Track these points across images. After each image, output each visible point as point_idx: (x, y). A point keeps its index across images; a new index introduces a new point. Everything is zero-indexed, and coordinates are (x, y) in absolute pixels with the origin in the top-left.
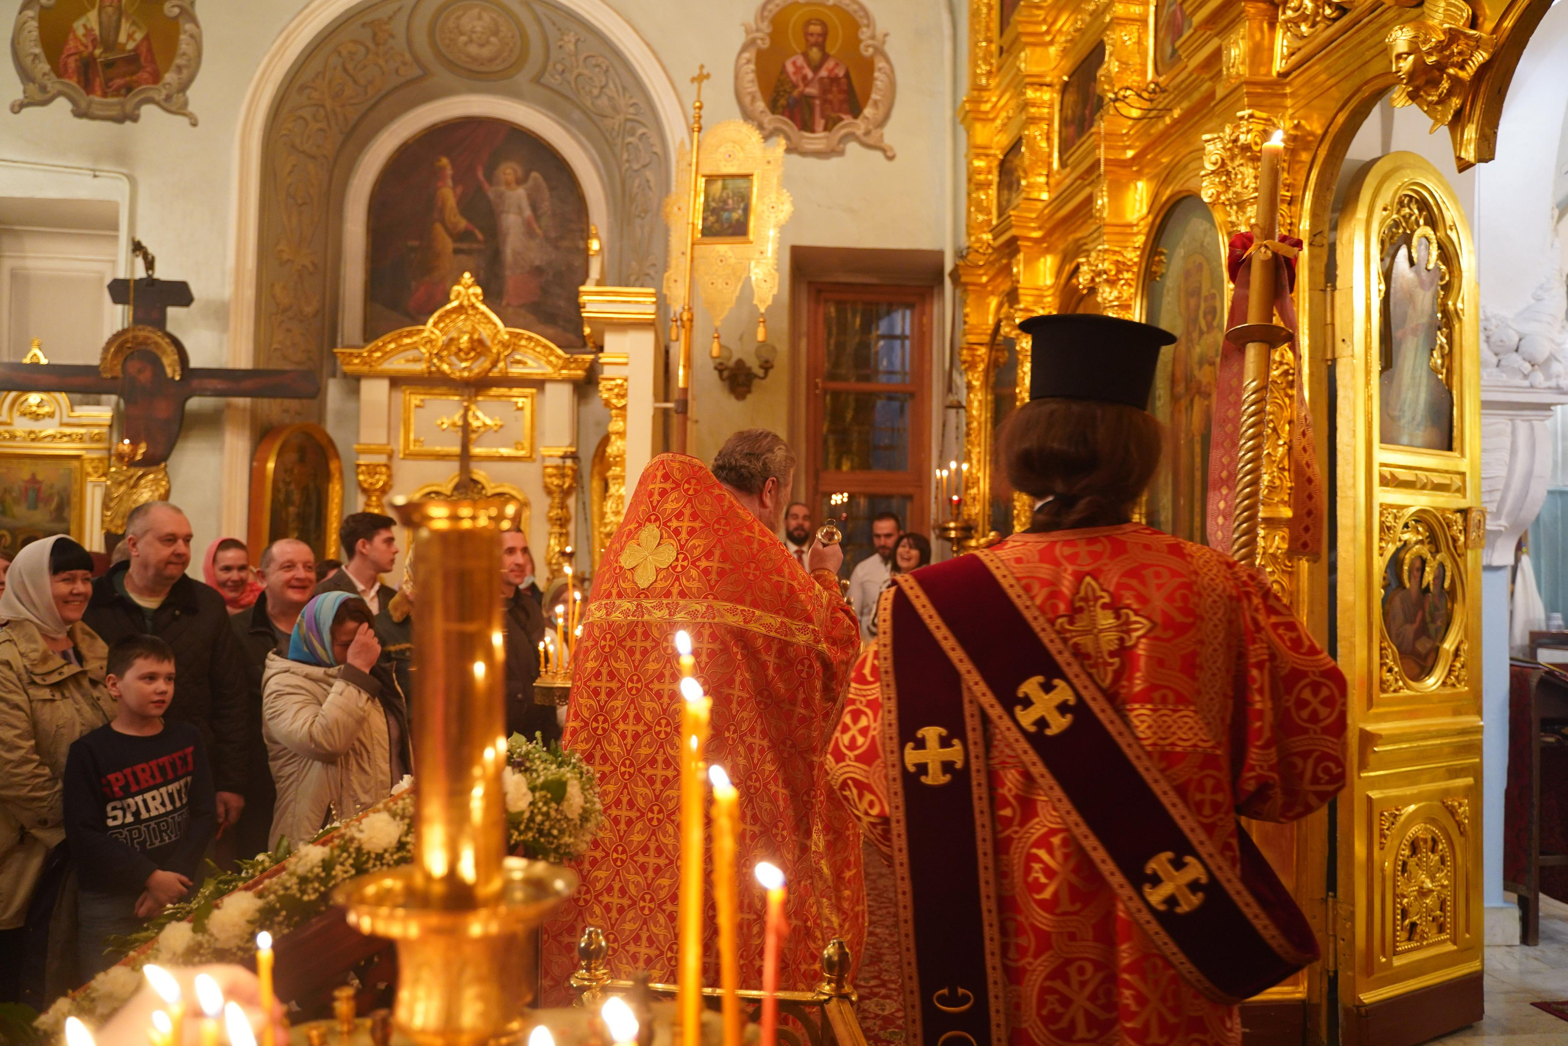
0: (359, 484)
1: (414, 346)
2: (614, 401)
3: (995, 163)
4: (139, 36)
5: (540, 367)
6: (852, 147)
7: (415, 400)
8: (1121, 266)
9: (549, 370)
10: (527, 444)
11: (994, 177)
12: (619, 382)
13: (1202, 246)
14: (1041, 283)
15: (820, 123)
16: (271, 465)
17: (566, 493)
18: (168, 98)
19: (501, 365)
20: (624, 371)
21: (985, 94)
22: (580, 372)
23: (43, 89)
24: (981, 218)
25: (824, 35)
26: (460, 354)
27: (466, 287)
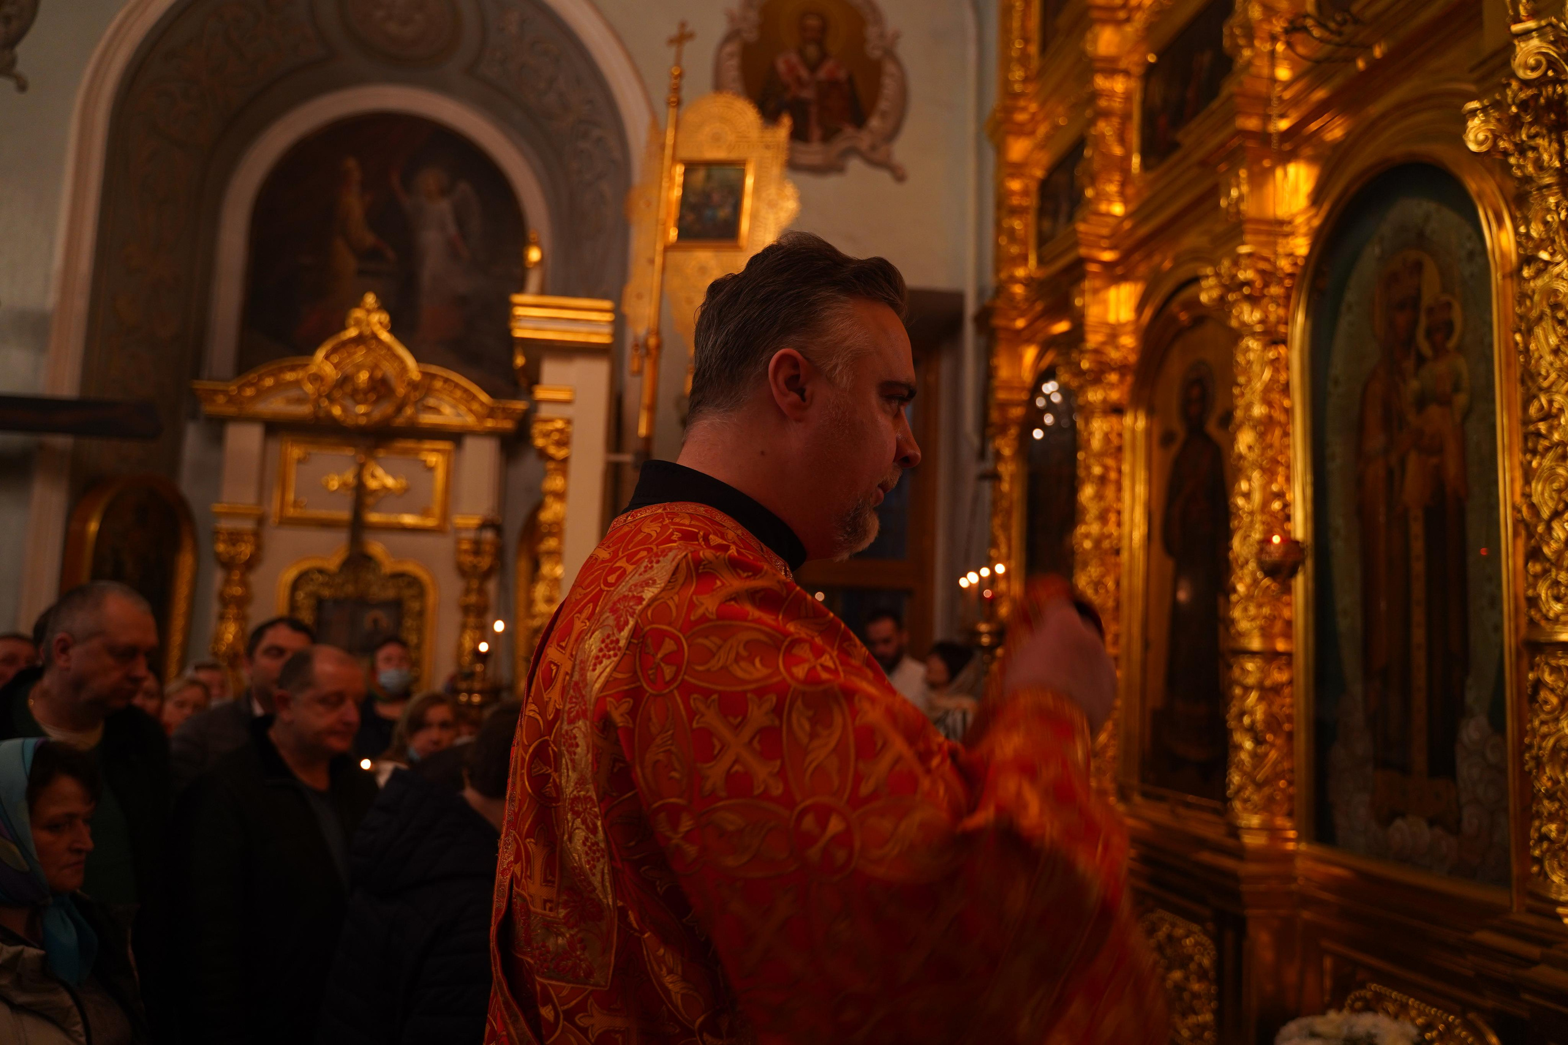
0: (217, 556)
1: (297, 383)
2: (552, 450)
3: (1033, 186)
5: (459, 415)
6: (855, 165)
7: (296, 452)
8: (1269, 276)
9: (470, 420)
10: (437, 509)
11: (1032, 202)
12: (559, 424)
13: (1421, 235)
14: (1112, 318)
15: (816, 132)
16: (93, 527)
17: (486, 575)
19: (409, 411)
20: (568, 411)
21: (1022, 103)
22: (508, 425)
24: (1015, 250)
25: (824, 29)
26: (356, 395)
27: (369, 312)
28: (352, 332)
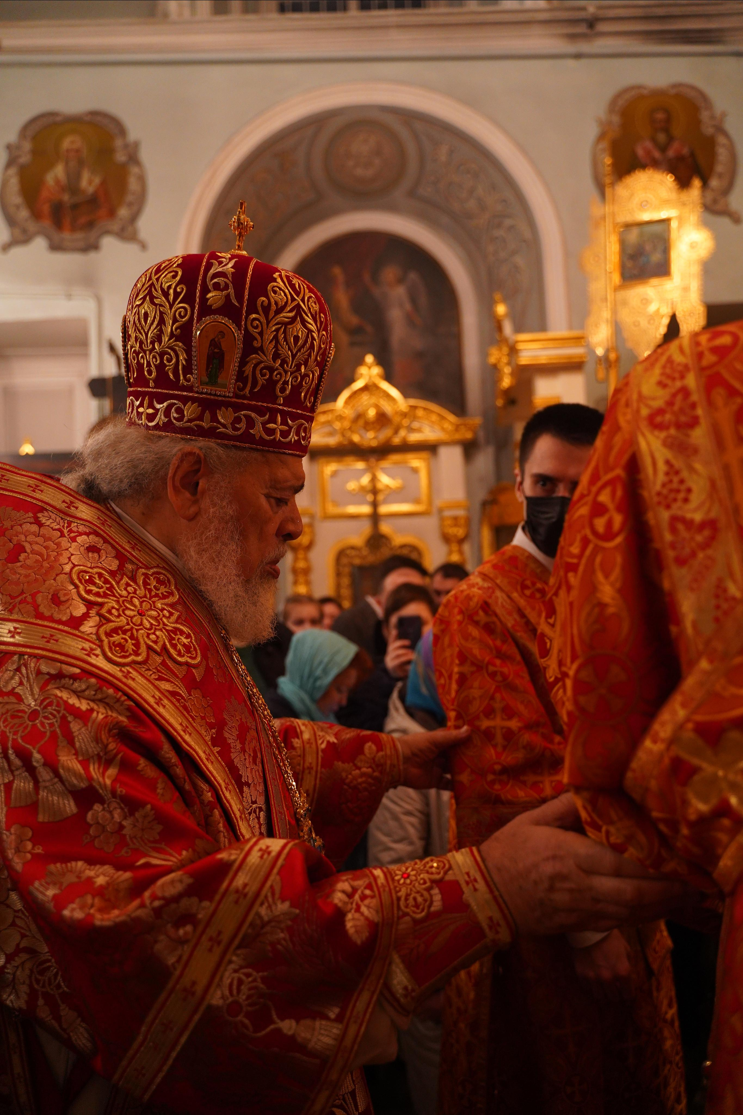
1: (329, 423)
4: (97, 181)
5: (435, 432)
7: (330, 468)
9: (442, 435)
10: (424, 500)
17: (461, 541)
18: (123, 229)
19: (402, 433)
22: (469, 436)
23: (24, 231)
25: (668, 120)
26: (368, 425)
27: (370, 368)
28: (358, 384)
